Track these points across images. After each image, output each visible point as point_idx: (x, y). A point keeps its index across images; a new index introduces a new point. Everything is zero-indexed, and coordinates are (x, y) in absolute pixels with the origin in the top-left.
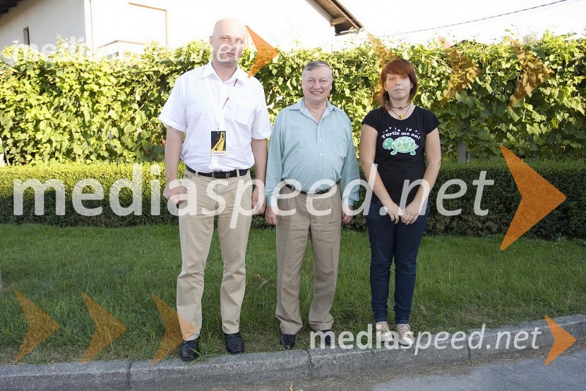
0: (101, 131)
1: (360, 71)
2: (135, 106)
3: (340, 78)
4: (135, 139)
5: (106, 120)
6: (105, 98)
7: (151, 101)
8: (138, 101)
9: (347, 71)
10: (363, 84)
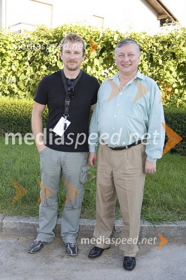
0: (6, 78)
1: (170, 48)
2: (27, 63)
3: (157, 52)
4: (26, 84)
5: (9, 71)
6: (9, 57)
7: (37, 61)
8: (29, 61)
9: (161, 48)
10: (171, 57)
